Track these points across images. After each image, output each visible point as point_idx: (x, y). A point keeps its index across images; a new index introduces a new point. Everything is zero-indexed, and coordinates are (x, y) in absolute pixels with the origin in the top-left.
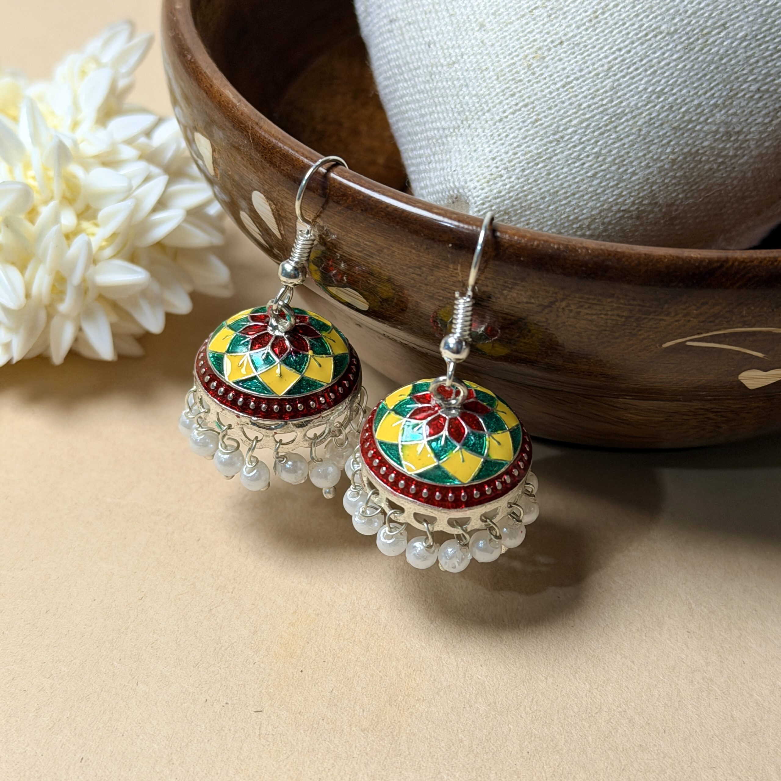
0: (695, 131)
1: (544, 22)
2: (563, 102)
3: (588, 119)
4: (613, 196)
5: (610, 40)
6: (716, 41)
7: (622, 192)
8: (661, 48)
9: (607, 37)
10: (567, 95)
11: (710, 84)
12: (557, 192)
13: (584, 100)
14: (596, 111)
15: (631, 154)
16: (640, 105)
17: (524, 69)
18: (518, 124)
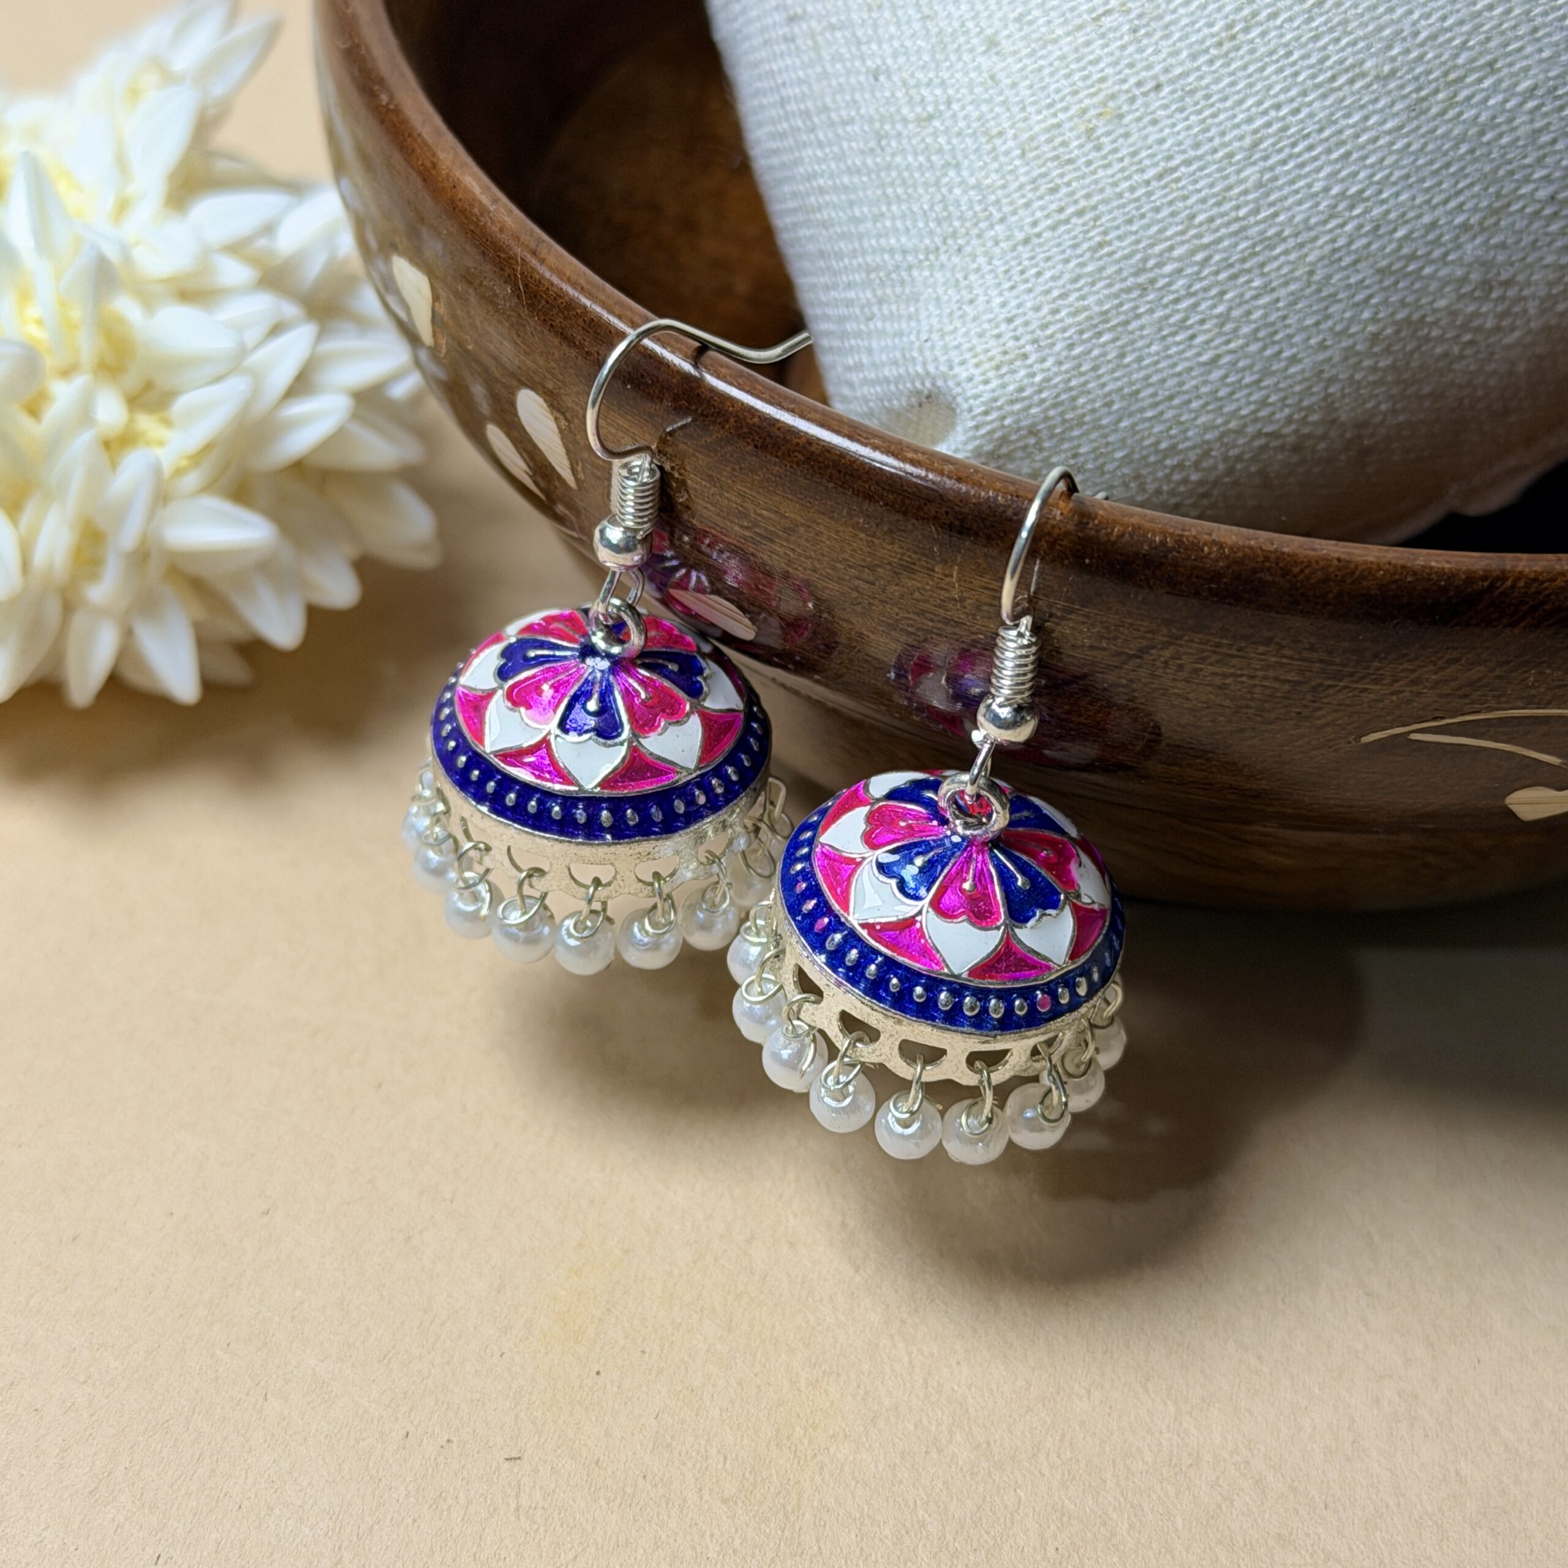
0: (1422, 278)
1: (1123, 42)
2: (1157, 210)
3: (1206, 247)
4: (1249, 403)
5: (1259, 86)
6: (1472, 96)
7: (1268, 397)
8: (1362, 107)
9: (1252, 80)
10: (1165, 196)
11: (1457, 183)
12: (1137, 392)
13: (1200, 207)
14: (1223, 231)
15: (1289, 321)
16: (1313, 221)
17: (1078, 137)
18: (1063, 252)
